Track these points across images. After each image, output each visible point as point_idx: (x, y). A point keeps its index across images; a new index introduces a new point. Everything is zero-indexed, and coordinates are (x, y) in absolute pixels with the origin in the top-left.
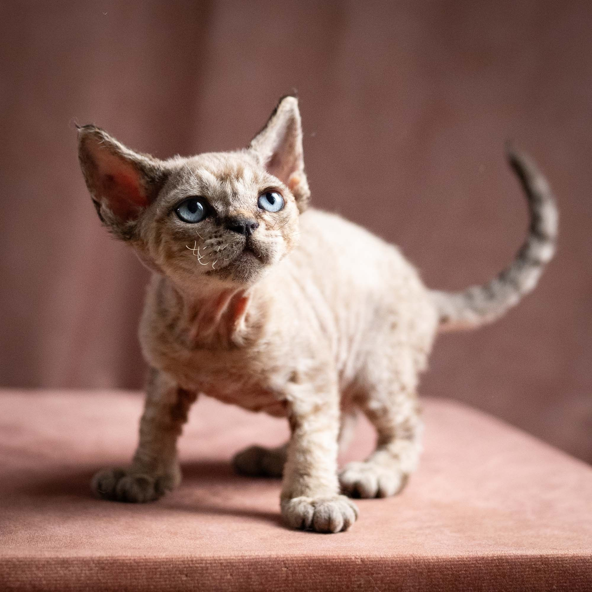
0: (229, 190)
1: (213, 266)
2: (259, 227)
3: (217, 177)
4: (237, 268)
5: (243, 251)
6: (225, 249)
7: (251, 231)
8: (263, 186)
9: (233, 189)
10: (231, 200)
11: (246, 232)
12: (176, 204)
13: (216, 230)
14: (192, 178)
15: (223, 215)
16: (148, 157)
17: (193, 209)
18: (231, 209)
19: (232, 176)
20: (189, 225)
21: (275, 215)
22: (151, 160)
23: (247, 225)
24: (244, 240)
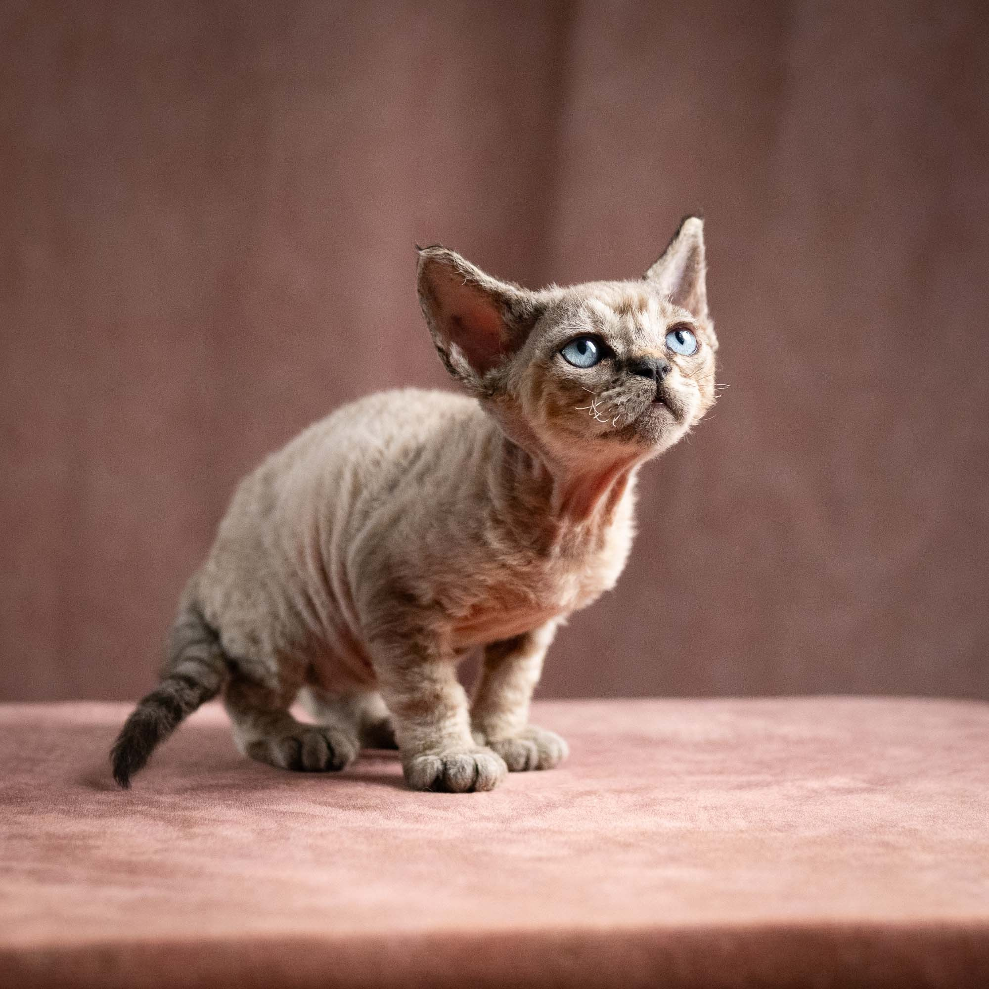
0: (631, 326)
1: (613, 424)
2: (672, 371)
3: (615, 310)
4: (646, 425)
5: (654, 401)
6: (629, 401)
7: (663, 376)
8: (673, 320)
9: (636, 324)
10: (634, 337)
11: (657, 377)
12: (561, 343)
13: (616, 377)
14: (581, 310)
15: (624, 357)
16: (513, 286)
17: (582, 350)
18: (634, 348)
19: (634, 307)
20: (581, 371)
21: (688, 359)
22: (518, 290)
23: (657, 368)
24: (654, 387)
